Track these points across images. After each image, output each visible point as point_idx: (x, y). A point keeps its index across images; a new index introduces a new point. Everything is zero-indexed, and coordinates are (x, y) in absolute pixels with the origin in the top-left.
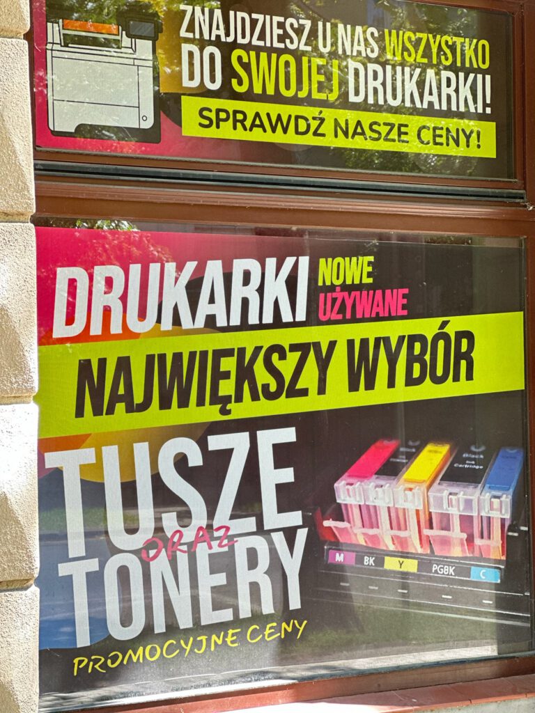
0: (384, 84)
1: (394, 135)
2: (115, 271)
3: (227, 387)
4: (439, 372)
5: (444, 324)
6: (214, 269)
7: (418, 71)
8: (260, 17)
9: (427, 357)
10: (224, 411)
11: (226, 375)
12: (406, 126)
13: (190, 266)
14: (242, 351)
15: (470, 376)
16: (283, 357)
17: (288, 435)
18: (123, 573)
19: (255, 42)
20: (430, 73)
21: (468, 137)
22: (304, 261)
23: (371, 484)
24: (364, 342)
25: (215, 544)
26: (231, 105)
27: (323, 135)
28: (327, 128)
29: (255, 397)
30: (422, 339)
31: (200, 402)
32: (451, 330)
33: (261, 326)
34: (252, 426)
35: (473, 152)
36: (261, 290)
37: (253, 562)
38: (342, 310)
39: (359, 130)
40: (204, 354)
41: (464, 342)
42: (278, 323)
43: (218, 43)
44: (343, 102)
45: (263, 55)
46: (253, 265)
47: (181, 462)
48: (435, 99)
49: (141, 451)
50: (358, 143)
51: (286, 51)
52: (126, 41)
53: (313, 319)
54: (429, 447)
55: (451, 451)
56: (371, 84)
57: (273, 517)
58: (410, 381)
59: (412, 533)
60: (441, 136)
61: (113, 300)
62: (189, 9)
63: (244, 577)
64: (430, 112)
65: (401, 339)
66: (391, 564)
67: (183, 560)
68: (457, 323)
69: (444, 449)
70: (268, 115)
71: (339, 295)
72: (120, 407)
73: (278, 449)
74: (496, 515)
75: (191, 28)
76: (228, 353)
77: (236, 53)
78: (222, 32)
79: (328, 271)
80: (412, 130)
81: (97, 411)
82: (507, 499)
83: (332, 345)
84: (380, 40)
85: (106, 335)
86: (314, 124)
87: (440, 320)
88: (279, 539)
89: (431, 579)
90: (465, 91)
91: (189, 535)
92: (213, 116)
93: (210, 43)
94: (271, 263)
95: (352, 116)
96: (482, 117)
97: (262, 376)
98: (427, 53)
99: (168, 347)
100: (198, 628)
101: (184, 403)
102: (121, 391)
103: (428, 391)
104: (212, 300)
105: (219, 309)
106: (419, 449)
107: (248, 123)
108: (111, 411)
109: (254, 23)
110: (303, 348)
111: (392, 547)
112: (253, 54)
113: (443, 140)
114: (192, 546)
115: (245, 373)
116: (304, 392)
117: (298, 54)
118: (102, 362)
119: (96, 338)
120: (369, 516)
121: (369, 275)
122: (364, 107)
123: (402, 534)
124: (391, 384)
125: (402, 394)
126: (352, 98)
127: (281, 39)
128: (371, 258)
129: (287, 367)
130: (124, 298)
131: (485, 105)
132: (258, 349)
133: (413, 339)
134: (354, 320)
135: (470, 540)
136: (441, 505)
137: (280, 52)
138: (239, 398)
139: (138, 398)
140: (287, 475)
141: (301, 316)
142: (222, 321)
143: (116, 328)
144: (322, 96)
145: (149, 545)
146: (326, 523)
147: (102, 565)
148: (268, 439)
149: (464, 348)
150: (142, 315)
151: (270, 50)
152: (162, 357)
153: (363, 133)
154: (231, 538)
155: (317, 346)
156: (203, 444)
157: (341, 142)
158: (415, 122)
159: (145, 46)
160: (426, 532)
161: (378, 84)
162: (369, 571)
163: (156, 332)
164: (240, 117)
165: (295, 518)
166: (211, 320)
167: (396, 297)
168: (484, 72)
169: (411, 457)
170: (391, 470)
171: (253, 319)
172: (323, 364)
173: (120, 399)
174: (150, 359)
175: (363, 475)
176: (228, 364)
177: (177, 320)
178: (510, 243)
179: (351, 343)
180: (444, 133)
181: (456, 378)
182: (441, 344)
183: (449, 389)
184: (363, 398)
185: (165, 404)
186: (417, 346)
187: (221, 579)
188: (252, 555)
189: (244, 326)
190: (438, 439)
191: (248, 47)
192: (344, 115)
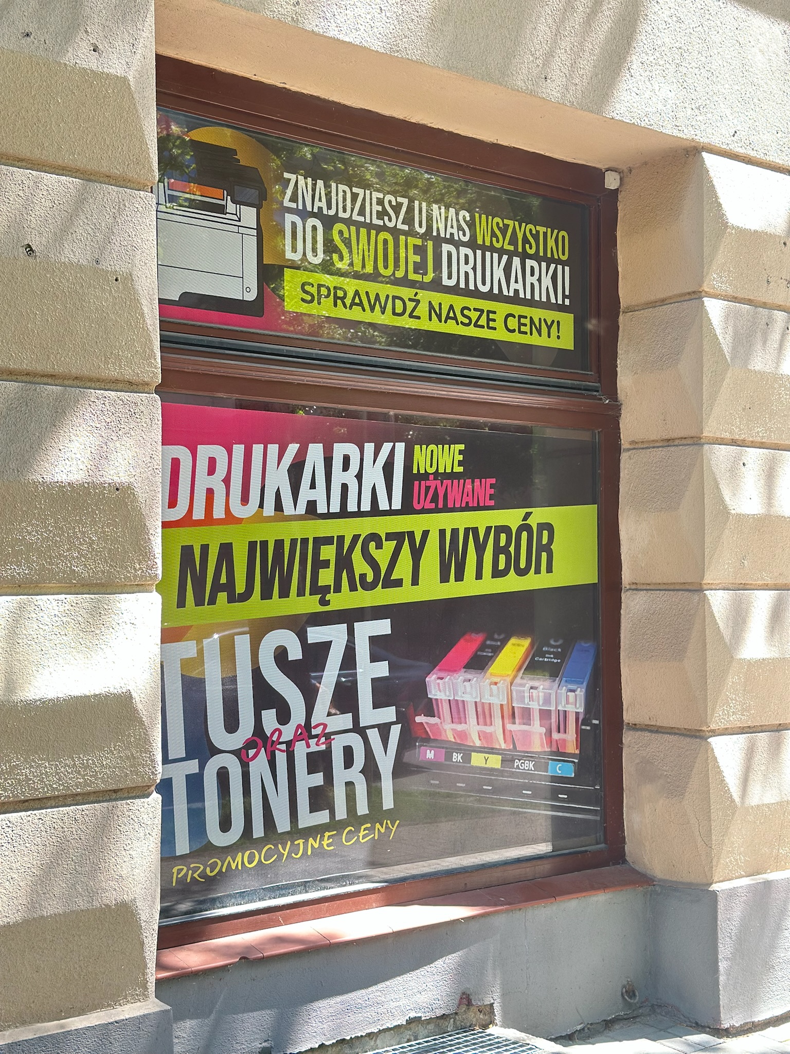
0: (474, 269)
1: (483, 321)
2: (218, 452)
3: (326, 577)
4: (523, 565)
5: (528, 515)
6: (315, 452)
7: (505, 257)
8: (360, 191)
9: (512, 549)
10: (324, 602)
11: (326, 564)
12: (494, 313)
13: (293, 449)
14: (341, 539)
15: (549, 570)
16: (379, 546)
17: (383, 627)
18: (223, 776)
19: (356, 217)
20: (516, 261)
21: (549, 328)
22: (400, 447)
23: (461, 676)
24: (455, 532)
25: (312, 742)
26: (330, 281)
27: (419, 318)
28: (423, 310)
29: (353, 588)
30: (506, 529)
31: (301, 593)
32: (533, 522)
33: (359, 514)
34: (350, 617)
35: (553, 343)
36: (359, 476)
37: (349, 762)
38: (435, 499)
39: (451, 315)
40: (305, 541)
41: (545, 534)
42: (375, 511)
43: (319, 215)
44: (436, 286)
45: (363, 231)
46: (351, 449)
47: (281, 655)
48: (519, 286)
49: (243, 644)
50: (451, 328)
51: (384, 228)
52: (231, 207)
53: (407, 508)
54: (513, 641)
55: (532, 645)
56: (463, 268)
57: (369, 715)
58: (497, 573)
59: (496, 728)
60: (525, 325)
61: (216, 482)
62: (293, 177)
63: (340, 775)
64: (515, 300)
65: (489, 529)
66: (477, 760)
67: (281, 759)
68: (539, 515)
69: (526, 643)
70: (367, 293)
71: (432, 483)
72: (222, 596)
73: (374, 641)
74: (571, 709)
75: (294, 199)
76: (328, 541)
77: (338, 226)
78: (323, 204)
79: (422, 458)
80: (499, 318)
81: (199, 602)
82: (581, 692)
83: (425, 534)
84: (471, 225)
85: (209, 520)
86: (410, 306)
87: (523, 511)
88: (374, 736)
89: (513, 774)
90: (547, 281)
91: (288, 732)
92: (314, 291)
93: (313, 215)
94: (369, 447)
95: (447, 300)
96: (561, 308)
97: (360, 566)
98: (513, 241)
99: (270, 533)
100: (296, 832)
101: (284, 593)
102: (223, 580)
103: (512, 583)
104: (313, 486)
105: (319, 495)
106: (504, 642)
107: (348, 301)
108: (212, 601)
109: (355, 197)
110: (398, 537)
111: (478, 743)
112: (353, 229)
113: (527, 329)
114: (290, 744)
115: (344, 563)
116: (399, 583)
117: (395, 232)
118: (205, 549)
119: (199, 523)
120: (457, 710)
121: (460, 463)
122: (454, 290)
123: (488, 729)
124: (479, 576)
125: (490, 586)
126: (446, 282)
127: (380, 215)
128: (462, 447)
129: (383, 556)
130: (227, 481)
131: (564, 297)
132: (356, 538)
133: (501, 529)
134: (446, 509)
135: (549, 733)
136: (523, 701)
137: (380, 229)
138: (338, 589)
139: (240, 587)
140: (382, 669)
141: (397, 504)
142: (321, 509)
143: (219, 512)
144: (418, 278)
145: (249, 744)
146: (418, 719)
147: (202, 767)
148: (366, 630)
149: (545, 541)
150: (245, 499)
151: (369, 227)
152: (264, 544)
153: (455, 318)
154: (328, 736)
155: (411, 535)
156: (302, 637)
157: (435, 326)
158: (502, 309)
159: (249, 215)
160: (509, 727)
161: (469, 268)
162: (457, 767)
163: (258, 518)
164: (340, 294)
165: (388, 714)
166: (312, 505)
167: (483, 487)
168: (564, 264)
169: (497, 650)
170: (479, 663)
171: (352, 507)
172: (417, 554)
173: (222, 588)
174: (252, 545)
175: (452, 670)
176: (328, 553)
177: (279, 506)
178: (584, 436)
179: (442, 533)
180: (527, 321)
181: (538, 571)
182: (524, 535)
183: (533, 582)
184: (453, 590)
185: (266, 595)
186: (503, 537)
187: (318, 779)
188: (348, 752)
189: (344, 513)
190: (522, 634)
191: (349, 222)
192: (437, 298)
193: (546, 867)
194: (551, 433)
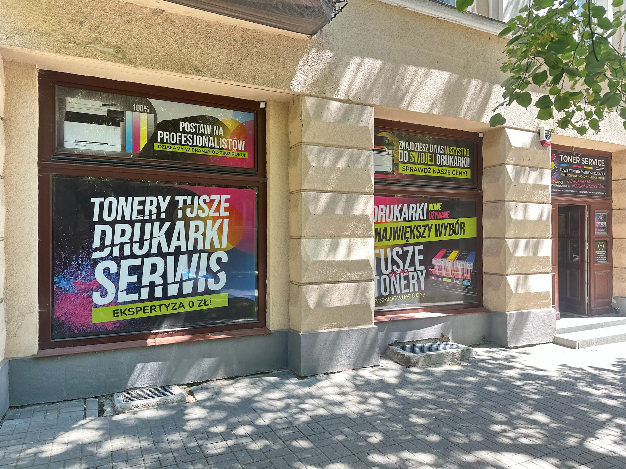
0: (445, 160)
1: (447, 173)
2: (383, 207)
3: (408, 235)
4: (457, 233)
5: (458, 220)
6: (405, 206)
7: (453, 157)
8: (417, 144)
9: (454, 229)
10: (407, 241)
11: (408, 232)
13: (400, 205)
14: (411, 226)
15: (464, 234)
16: (421, 228)
17: (421, 247)
18: (385, 279)
19: (415, 150)
20: (456, 157)
21: (464, 173)
22: (426, 204)
23: (440, 260)
24: (439, 224)
25: (405, 273)
26: (410, 165)
27: (431, 173)
28: (432, 171)
29: (414, 238)
30: (452, 224)
31: (402, 239)
32: (459, 222)
33: (416, 220)
34: (414, 245)
35: (465, 177)
36: (416, 212)
37: (413, 278)
38: (434, 217)
40: (403, 227)
41: (463, 225)
42: (420, 220)
43: (407, 150)
44: (435, 165)
45: (417, 153)
46: (414, 205)
47: (397, 253)
48: (456, 163)
49: (389, 250)
50: (439, 175)
51: (423, 152)
52: (387, 150)
53: (427, 219)
54: (454, 251)
55: (459, 252)
56: (442, 160)
57: (418, 268)
58: (450, 235)
59: (450, 272)
61: (383, 214)
62: (401, 142)
63: (411, 282)
64: (455, 167)
65: (448, 224)
66: (445, 280)
67: (398, 277)
68: (461, 220)
69: (457, 252)
70: (418, 168)
71: (434, 213)
72: (384, 240)
73: (420, 251)
74: (469, 268)
75: (401, 147)
76: (408, 227)
77: (411, 153)
78: (408, 148)
79: (431, 207)
80: (451, 172)
81: (379, 241)
82: (472, 264)
83: (432, 225)
84: (444, 149)
85: (381, 222)
86: (429, 170)
87: (457, 219)
88: (419, 273)
89: (454, 284)
90: (464, 162)
91: (399, 271)
92: (405, 168)
93: (406, 150)
94: (418, 205)
95: (437, 168)
96: (467, 168)
97: (416, 233)
98: (455, 152)
99: (395, 225)
100: (401, 294)
101: (398, 239)
102: (385, 236)
103: (454, 237)
104: (405, 214)
105: (406, 216)
106: (452, 252)
107: (413, 170)
108: (382, 241)
109: (415, 145)
110: (425, 226)
111: (445, 276)
112: (415, 153)
113: (458, 174)
114: (399, 273)
115: (412, 232)
116: (425, 237)
117: (425, 153)
118: (381, 229)
119: (379, 223)
120: (440, 268)
121: (441, 208)
122: (440, 166)
123: (447, 272)
124: (445, 235)
125: (448, 238)
126: (437, 163)
127: (421, 149)
128: (441, 204)
129: (421, 231)
130: (385, 213)
131: (468, 165)
132: (415, 226)
133: (451, 224)
134: (437, 219)
135: (463, 274)
136: (456, 266)
137: (421, 152)
138: (411, 238)
139: (388, 238)
140: (421, 257)
141: (425, 218)
142: (407, 219)
143: (384, 221)
144: (431, 163)
145: (391, 273)
146: (430, 269)
147: (380, 277)
148: (417, 248)
149: (462, 227)
150: (389, 217)
151: (419, 152)
152: (394, 228)
153: (440, 172)
154: (408, 272)
155: (428, 225)
156: (402, 249)
157: (435, 175)
158: (451, 169)
159: (391, 152)
160: (453, 272)
161: (443, 160)
162: (440, 281)
163: (392, 222)
164: (412, 168)
165: (423, 268)
166: (405, 218)
167: (447, 214)
168: (468, 157)
169: (450, 253)
170: (445, 256)
171: (414, 219)
172: (430, 230)
173: (384, 238)
174: (391, 228)
175: (438, 258)
176: (408, 230)
177: (397, 219)
178: (473, 200)
179: (436, 225)
180: (458, 172)
181: (461, 234)
182: (457, 225)
183: (459, 237)
184: (439, 239)
185: (394, 239)
186: (452, 225)
187: (406, 282)
188: (413, 276)
189: (412, 220)
190: (456, 250)
191: (414, 151)
192: (435, 168)
193: (462, 306)
194: (464, 200)
